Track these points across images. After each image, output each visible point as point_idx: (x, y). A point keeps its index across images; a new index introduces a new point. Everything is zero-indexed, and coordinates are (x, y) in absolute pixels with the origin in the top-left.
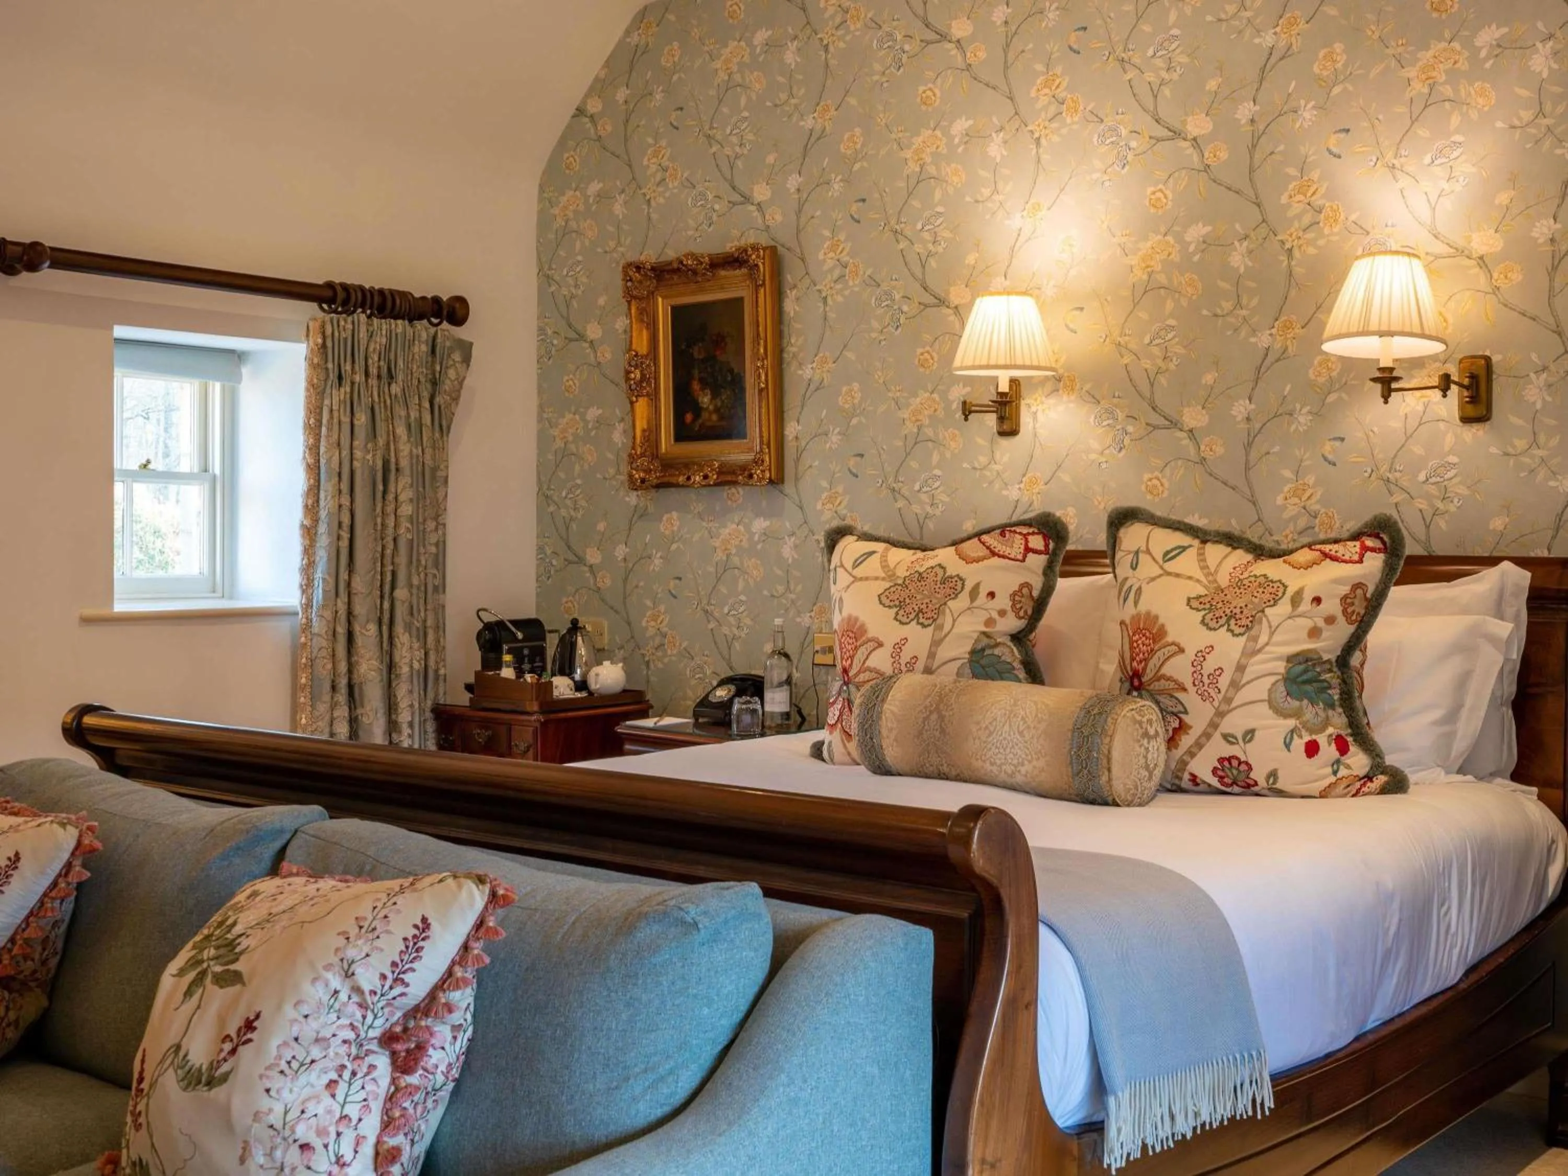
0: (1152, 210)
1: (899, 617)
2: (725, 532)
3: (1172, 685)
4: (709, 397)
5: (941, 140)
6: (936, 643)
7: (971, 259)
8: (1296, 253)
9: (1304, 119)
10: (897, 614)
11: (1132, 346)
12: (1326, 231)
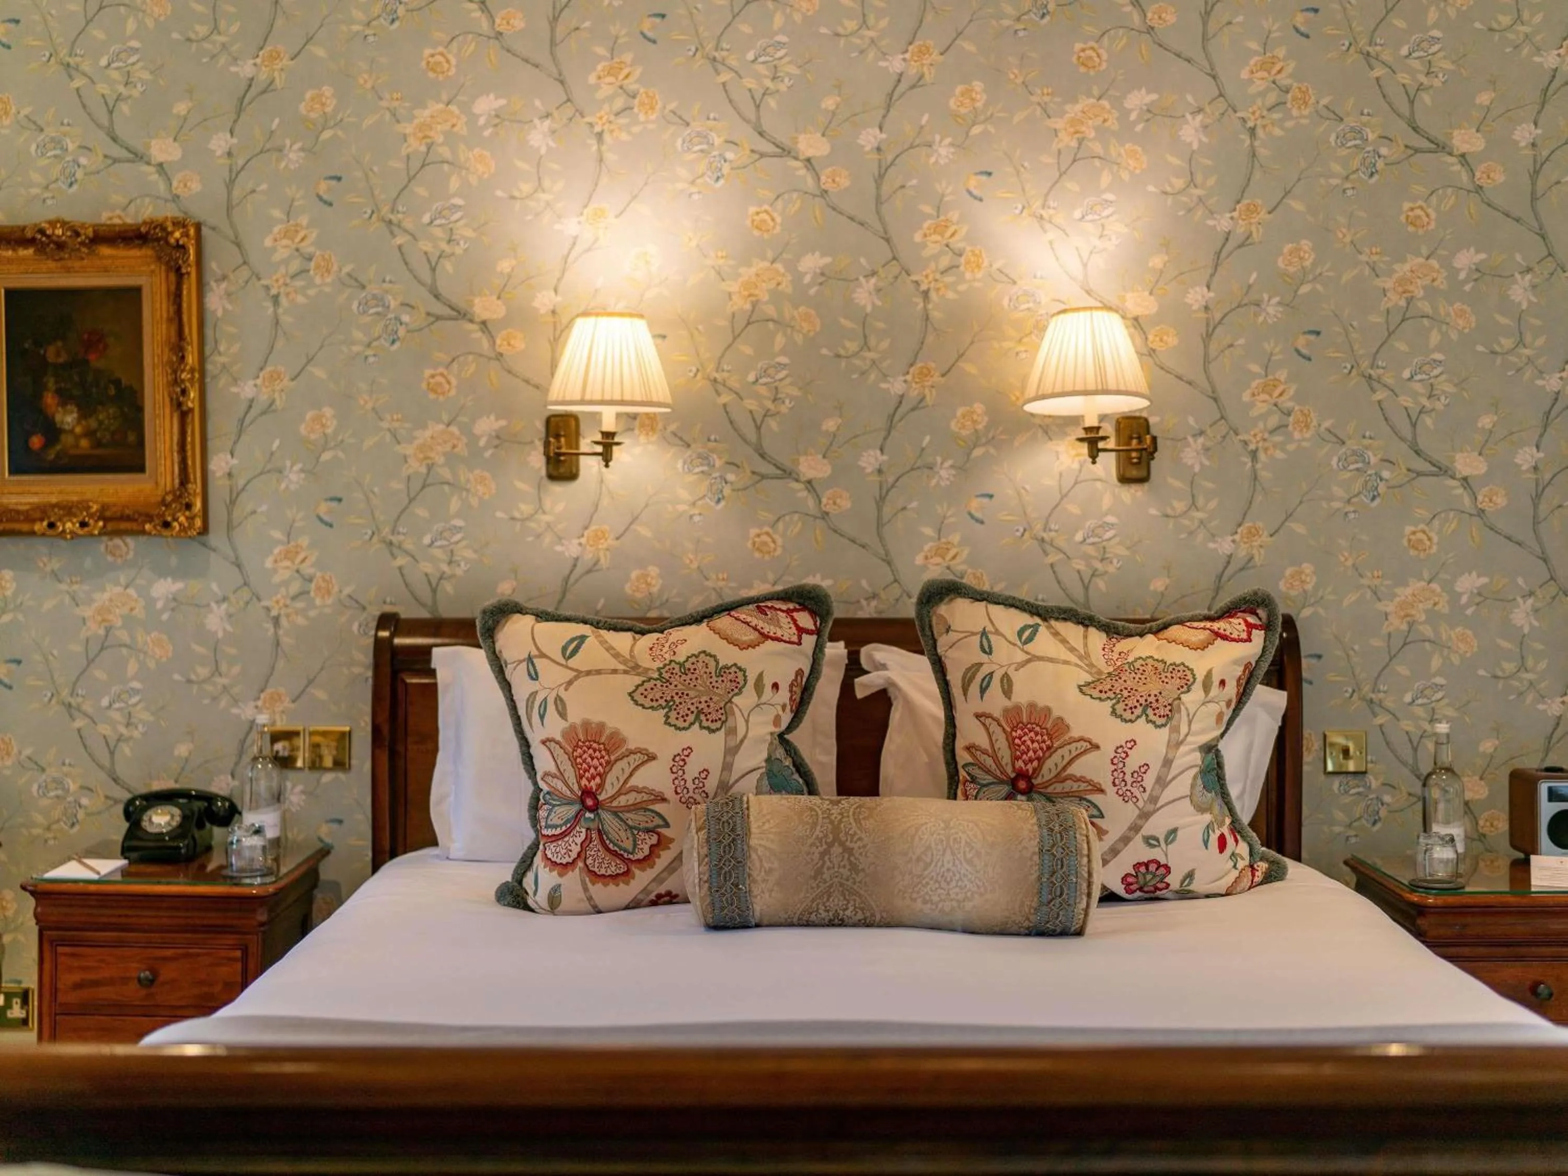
0: (756, 233)
1: (672, 720)
2: (102, 598)
3: (1083, 786)
4: (75, 415)
5: (458, 118)
6: (731, 751)
7: (505, 266)
8: (933, 295)
9: (939, 155)
10: (667, 717)
11: (734, 383)
12: (968, 276)
